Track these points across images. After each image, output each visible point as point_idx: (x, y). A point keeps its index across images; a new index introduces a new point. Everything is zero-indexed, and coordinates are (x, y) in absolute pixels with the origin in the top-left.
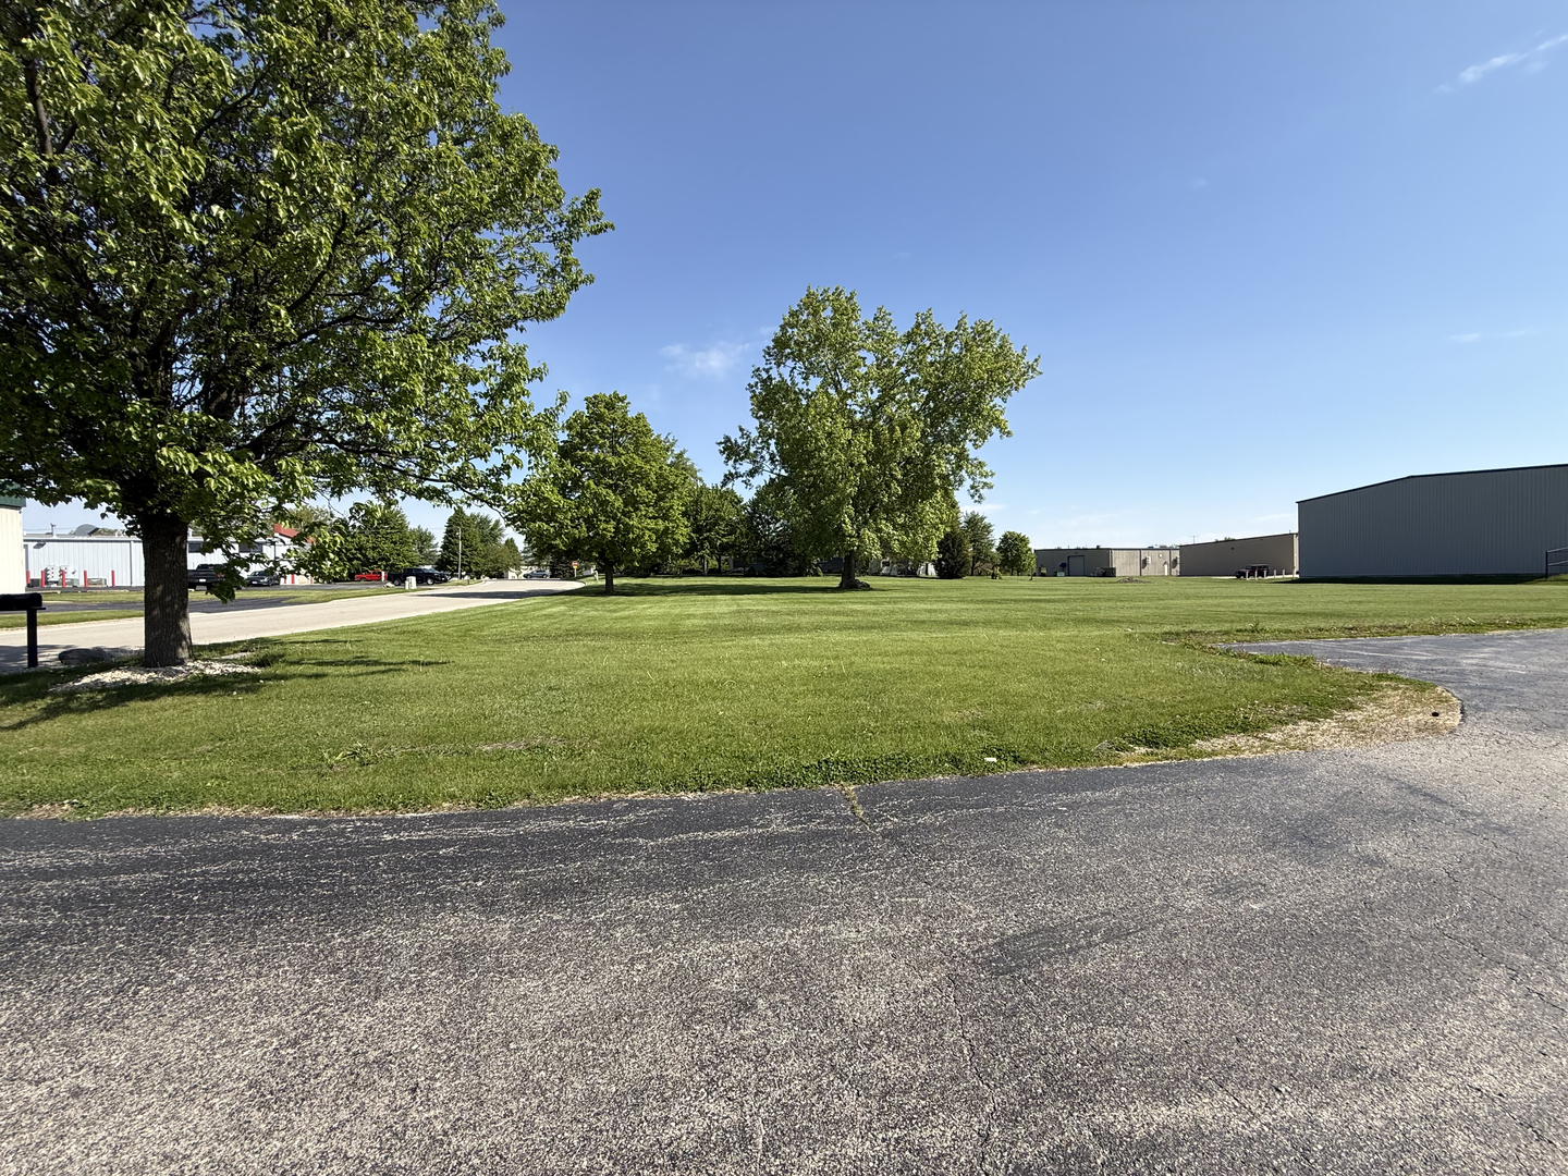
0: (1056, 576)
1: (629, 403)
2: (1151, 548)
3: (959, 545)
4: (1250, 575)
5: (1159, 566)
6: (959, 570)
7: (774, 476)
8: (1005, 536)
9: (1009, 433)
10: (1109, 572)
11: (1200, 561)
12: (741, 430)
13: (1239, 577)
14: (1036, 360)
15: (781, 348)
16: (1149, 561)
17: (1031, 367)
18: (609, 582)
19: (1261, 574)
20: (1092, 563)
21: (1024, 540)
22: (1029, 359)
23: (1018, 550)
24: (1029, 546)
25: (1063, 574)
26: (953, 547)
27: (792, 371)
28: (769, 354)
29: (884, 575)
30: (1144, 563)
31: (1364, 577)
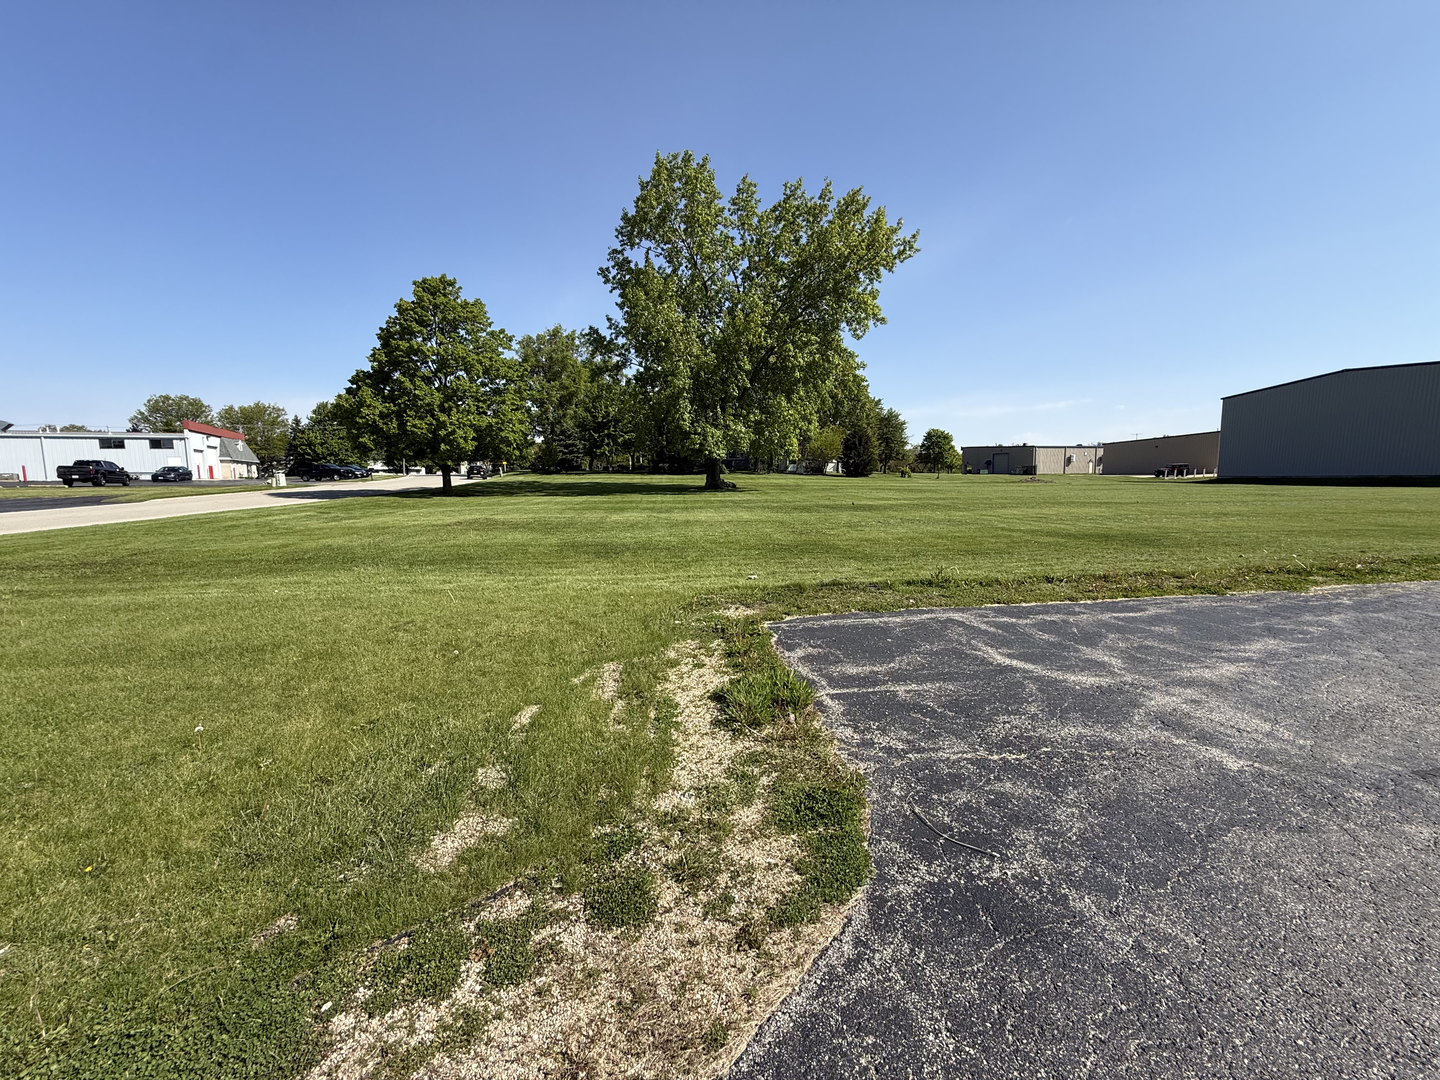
0: (979, 473)
1: (460, 288)
2: (1080, 446)
3: (866, 443)
4: (1171, 473)
5: (1085, 465)
6: (864, 468)
7: (642, 370)
8: (929, 434)
9: (883, 319)
10: (1030, 470)
11: (1121, 459)
12: (609, 320)
13: (1158, 476)
14: (914, 236)
15: (633, 228)
16: (1074, 459)
17: (908, 244)
18: (447, 481)
19: (1180, 473)
20: (1015, 461)
21: (947, 438)
22: (904, 234)
23: (940, 448)
24: (953, 443)
25: (986, 471)
26: (860, 444)
27: (647, 253)
28: (621, 233)
29: (790, 473)
30: (1068, 461)
31: (1283, 478)
